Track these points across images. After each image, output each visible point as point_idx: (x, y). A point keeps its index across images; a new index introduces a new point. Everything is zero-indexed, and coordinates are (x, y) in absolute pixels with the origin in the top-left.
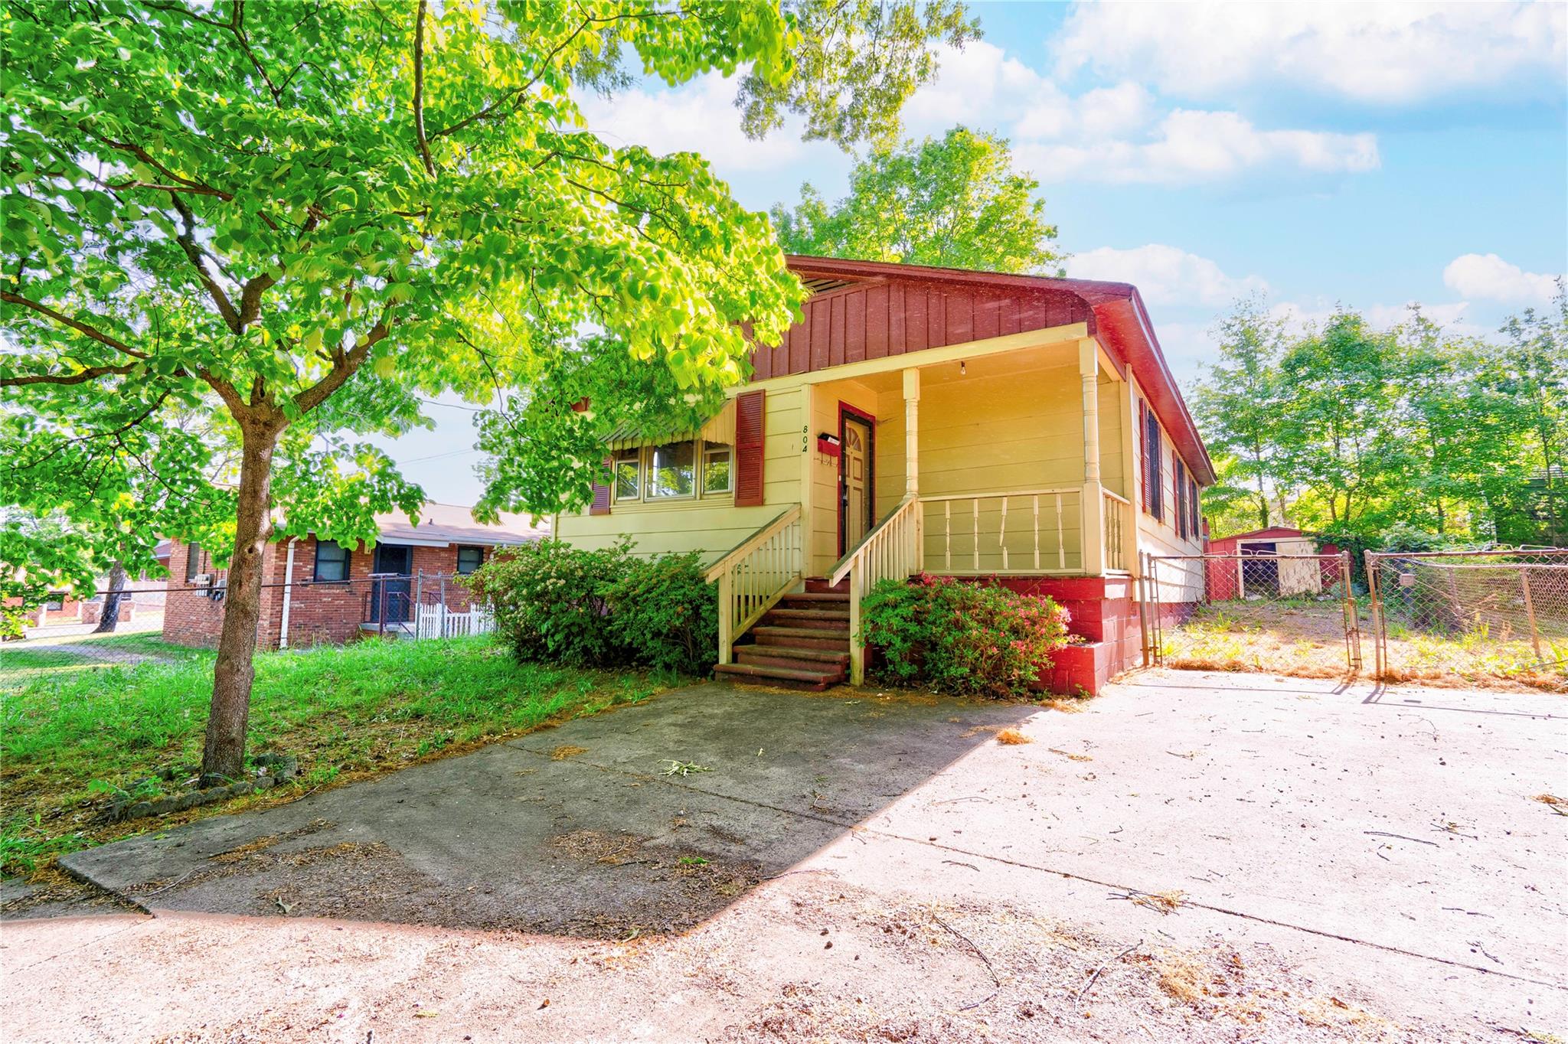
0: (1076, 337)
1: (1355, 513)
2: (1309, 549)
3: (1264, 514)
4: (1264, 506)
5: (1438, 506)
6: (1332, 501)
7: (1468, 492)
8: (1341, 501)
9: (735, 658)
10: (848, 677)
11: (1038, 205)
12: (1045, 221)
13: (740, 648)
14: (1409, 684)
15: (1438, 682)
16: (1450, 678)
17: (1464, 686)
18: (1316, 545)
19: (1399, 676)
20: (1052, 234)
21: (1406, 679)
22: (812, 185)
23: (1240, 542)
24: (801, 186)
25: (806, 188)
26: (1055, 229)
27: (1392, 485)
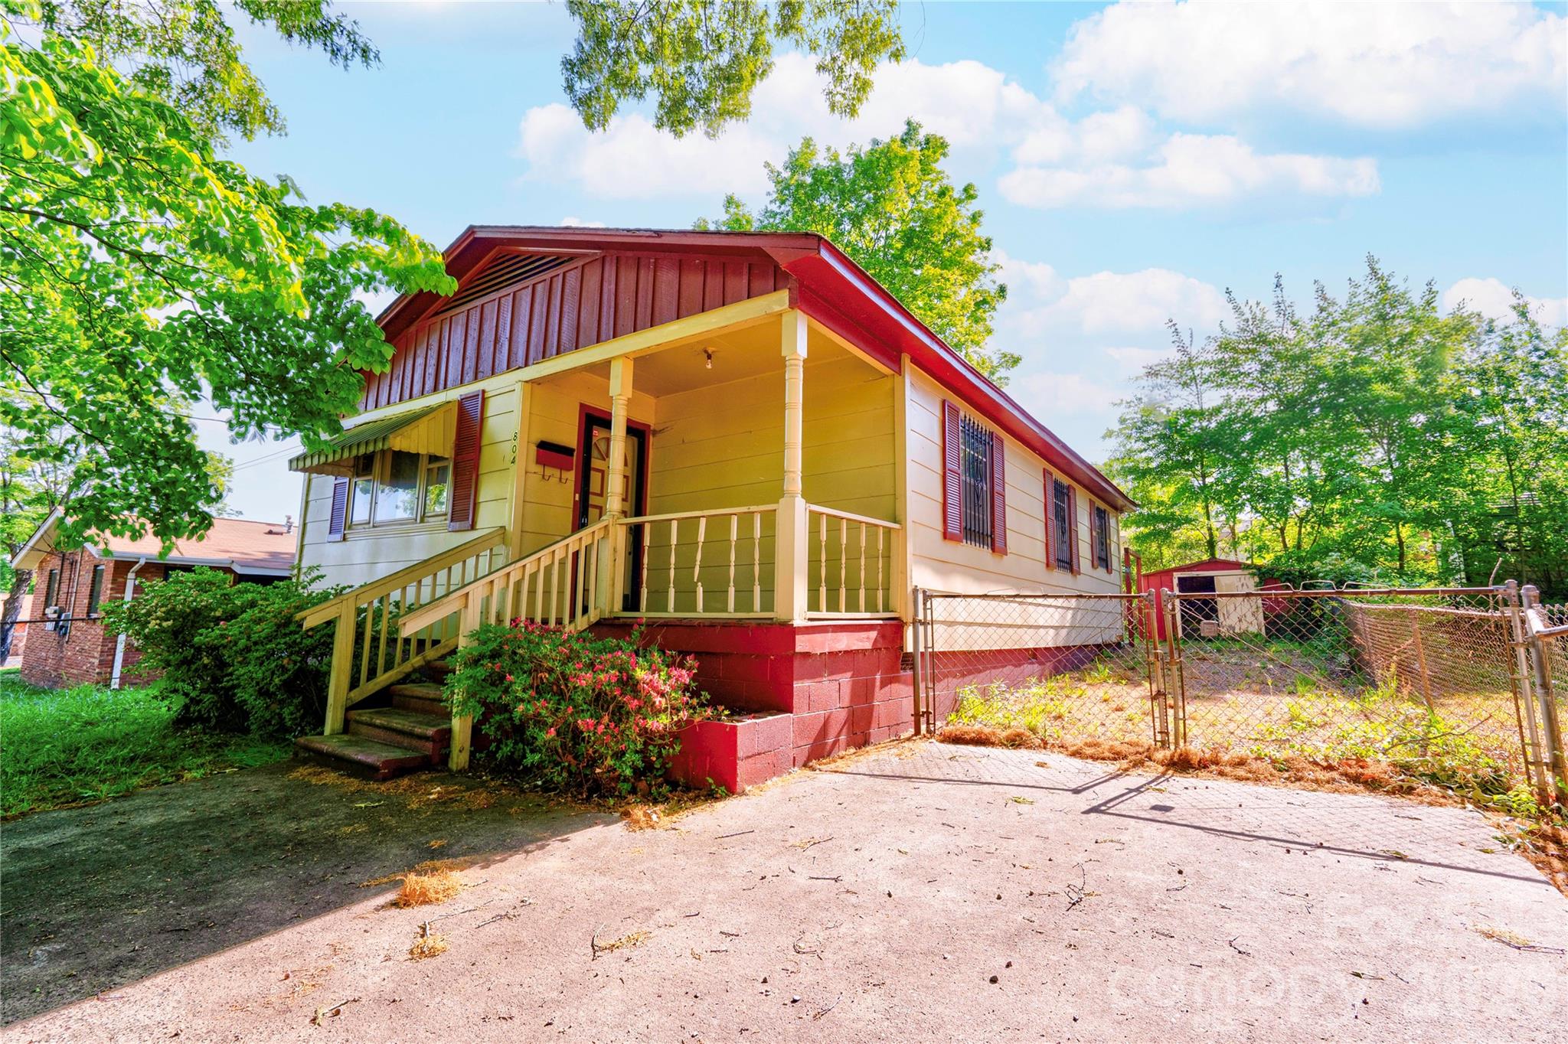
0: (777, 308)
1: (1307, 544)
2: (1250, 584)
3: (1211, 544)
4: (1211, 535)
5: (1399, 536)
6: (1282, 530)
7: (1427, 521)
8: (1291, 532)
9: (347, 727)
10: (446, 758)
11: (975, 218)
12: (981, 232)
13: (354, 715)
14: (1203, 773)
15: (1241, 772)
16: (1255, 765)
17: (1268, 780)
18: (1257, 579)
19: (1195, 761)
20: (986, 245)
21: (1203, 765)
22: (736, 197)
23: (1176, 575)
24: (723, 199)
25: (730, 202)
26: (988, 242)
27: (1343, 513)
